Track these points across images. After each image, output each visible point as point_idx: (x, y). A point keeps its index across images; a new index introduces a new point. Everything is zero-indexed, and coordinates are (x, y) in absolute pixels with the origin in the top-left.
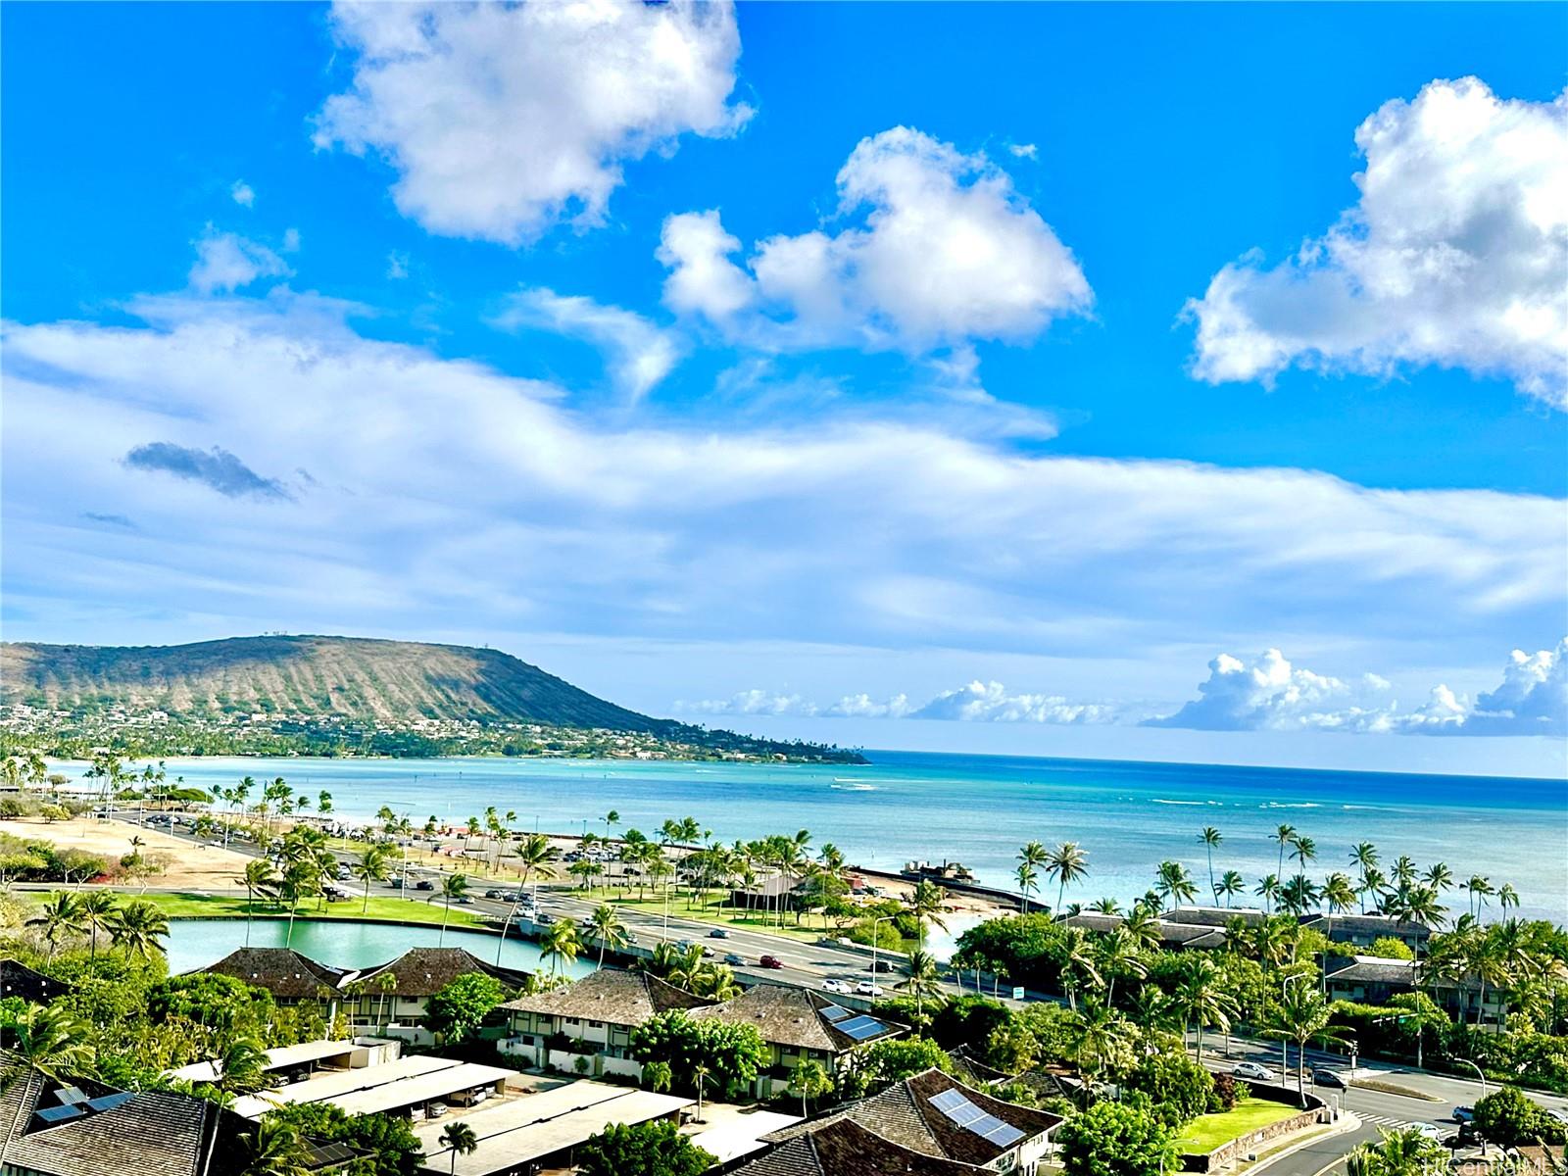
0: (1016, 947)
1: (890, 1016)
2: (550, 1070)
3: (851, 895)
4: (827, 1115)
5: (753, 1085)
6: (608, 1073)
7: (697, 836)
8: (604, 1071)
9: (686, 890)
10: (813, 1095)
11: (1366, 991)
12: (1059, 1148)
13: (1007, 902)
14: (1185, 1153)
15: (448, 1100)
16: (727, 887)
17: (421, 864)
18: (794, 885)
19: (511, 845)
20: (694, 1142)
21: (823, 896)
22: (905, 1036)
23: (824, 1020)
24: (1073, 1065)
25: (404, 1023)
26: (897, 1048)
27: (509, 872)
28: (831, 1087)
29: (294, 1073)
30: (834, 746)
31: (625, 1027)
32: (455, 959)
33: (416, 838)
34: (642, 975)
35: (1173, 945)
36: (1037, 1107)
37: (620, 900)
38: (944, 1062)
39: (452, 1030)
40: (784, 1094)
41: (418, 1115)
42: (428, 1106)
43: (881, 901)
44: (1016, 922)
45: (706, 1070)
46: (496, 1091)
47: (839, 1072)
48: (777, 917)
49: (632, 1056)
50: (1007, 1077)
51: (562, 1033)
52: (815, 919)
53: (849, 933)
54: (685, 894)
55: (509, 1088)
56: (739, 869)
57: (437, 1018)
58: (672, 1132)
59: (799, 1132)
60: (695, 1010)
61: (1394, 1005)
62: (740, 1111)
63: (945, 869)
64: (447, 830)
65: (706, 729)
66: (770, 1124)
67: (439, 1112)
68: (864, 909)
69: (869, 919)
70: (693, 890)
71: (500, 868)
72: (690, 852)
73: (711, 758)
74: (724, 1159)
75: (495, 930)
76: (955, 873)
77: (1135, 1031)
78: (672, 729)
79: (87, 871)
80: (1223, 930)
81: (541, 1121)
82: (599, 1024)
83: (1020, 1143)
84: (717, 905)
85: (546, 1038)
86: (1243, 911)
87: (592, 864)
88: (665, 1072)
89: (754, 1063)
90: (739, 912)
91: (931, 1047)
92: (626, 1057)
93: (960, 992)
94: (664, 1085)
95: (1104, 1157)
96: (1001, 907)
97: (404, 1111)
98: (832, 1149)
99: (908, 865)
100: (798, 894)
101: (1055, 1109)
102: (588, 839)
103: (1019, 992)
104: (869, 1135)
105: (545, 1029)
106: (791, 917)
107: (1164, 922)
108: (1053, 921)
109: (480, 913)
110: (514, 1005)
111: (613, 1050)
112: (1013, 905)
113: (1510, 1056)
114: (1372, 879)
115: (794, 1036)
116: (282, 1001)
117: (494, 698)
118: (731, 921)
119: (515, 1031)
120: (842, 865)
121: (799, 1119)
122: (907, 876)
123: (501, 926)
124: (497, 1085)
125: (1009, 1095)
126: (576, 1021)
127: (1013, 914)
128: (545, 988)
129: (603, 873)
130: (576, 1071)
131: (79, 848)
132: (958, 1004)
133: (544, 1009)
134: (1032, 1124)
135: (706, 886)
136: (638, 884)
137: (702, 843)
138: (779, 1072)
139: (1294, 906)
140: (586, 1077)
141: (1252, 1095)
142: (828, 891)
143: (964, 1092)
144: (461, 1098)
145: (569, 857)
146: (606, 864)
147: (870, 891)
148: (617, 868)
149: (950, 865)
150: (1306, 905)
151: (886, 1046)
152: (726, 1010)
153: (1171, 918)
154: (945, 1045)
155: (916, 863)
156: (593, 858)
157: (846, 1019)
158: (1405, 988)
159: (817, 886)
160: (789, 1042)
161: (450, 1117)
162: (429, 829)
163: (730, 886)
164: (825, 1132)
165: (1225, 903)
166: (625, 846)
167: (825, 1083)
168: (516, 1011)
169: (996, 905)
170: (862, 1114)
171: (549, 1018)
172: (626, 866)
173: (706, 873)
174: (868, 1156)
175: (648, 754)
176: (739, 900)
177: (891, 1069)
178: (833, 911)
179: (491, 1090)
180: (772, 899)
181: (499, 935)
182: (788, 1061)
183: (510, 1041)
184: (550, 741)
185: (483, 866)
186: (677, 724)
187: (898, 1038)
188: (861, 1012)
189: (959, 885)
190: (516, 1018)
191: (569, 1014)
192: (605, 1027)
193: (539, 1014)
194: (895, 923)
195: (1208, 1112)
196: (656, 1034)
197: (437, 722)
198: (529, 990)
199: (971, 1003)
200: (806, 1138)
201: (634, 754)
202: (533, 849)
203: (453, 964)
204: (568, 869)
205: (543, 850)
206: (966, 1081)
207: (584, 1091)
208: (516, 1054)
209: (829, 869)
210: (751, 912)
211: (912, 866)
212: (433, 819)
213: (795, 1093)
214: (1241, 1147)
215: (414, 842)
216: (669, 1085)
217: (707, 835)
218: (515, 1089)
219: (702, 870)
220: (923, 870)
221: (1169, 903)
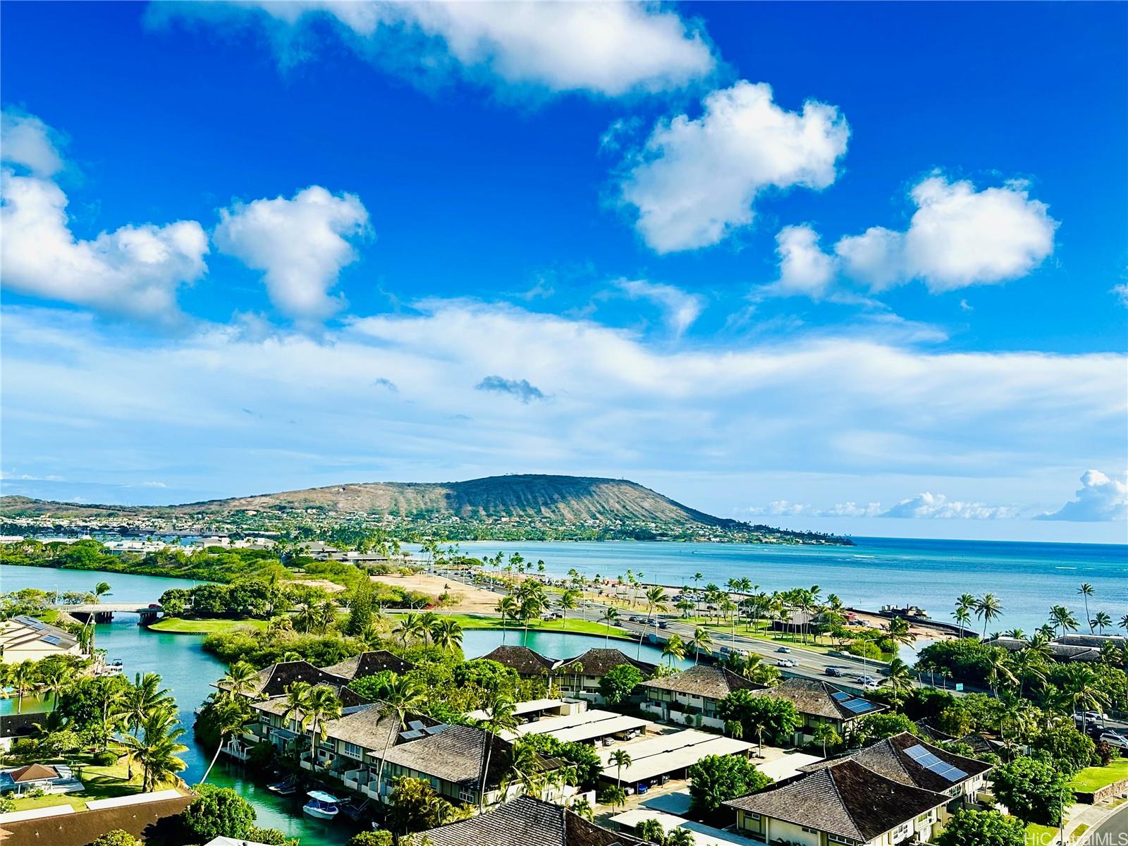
0: (957, 659)
1: (876, 699)
2: (671, 722)
3: (848, 625)
4: (839, 757)
5: (792, 737)
6: (705, 725)
7: (750, 588)
8: (702, 725)
9: (745, 619)
10: (830, 745)
12: (990, 784)
13: (950, 631)
14: (1077, 791)
15: (615, 736)
16: (770, 618)
17: (593, 601)
18: (811, 618)
19: (642, 592)
20: (758, 769)
21: (830, 625)
22: (886, 712)
23: (835, 700)
24: (998, 733)
25: (588, 691)
26: (882, 719)
27: (641, 606)
28: (840, 740)
29: (531, 716)
30: (832, 534)
31: (713, 699)
32: (614, 655)
33: (590, 586)
34: (721, 669)
35: (1063, 658)
36: (975, 758)
37: (705, 625)
38: (912, 728)
39: (614, 696)
40: (811, 743)
41: (598, 744)
42: (602, 738)
43: (868, 629)
44: (956, 643)
45: (763, 727)
46: (641, 733)
47: (845, 732)
48: (801, 637)
49: (718, 716)
50: (954, 739)
51: (677, 701)
52: (826, 639)
53: (847, 648)
54: (744, 622)
55: (648, 731)
56: (776, 608)
57: (606, 689)
58: (744, 762)
59: (821, 766)
60: (754, 691)
62: (784, 752)
63: (908, 610)
64: (606, 582)
65: (751, 524)
66: (803, 761)
67: (610, 743)
68: (857, 634)
69: (860, 640)
70: (749, 620)
71: (636, 604)
72: (746, 598)
73: (756, 542)
74: (776, 780)
75: (636, 640)
76: (915, 612)
77: (1039, 712)
78: (731, 524)
79: (422, 603)
80: (1098, 649)
81: (667, 751)
82: (698, 697)
83: (967, 777)
84: (762, 629)
85: (667, 703)
86: (1111, 637)
87: (689, 603)
88: (740, 731)
89: (792, 724)
90: (779, 634)
91: (904, 718)
92: (715, 717)
93: (923, 686)
94: (739, 735)
95: (1022, 791)
96: (946, 634)
97: (591, 741)
98: (843, 778)
99: (883, 607)
100: (814, 624)
101: (987, 759)
102: (685, 589)
103: (960, 686)
104: (866, 770)
105: (667, 698)
106: (810, 637)
107: (1056, 644)
108: (981, 643)
109: (626, 630)
110: (648, 683)
111: (707, 713)
112: (954, 632)
115: (816, 709)
116: (524, 676)
117: (628, 507)
118: (773, 639)
119: (650, 698)
120: (841, 607)
121: (822, 759)
122: (883, 614)
123: (639, 637)
124: (642, 729)
125: (956, 750)
126: (684, 694)
127: (954, 638)
128: (666, 674)
129: (695, 609)
130: (685, 723)
131: (418, 590)
132: (920, 693)
133: (665, 687)
134: (972, 769)
135: (757, 618)
136: (716, 616)
137: (754, 593)
138: (807, 730)
140: (692, 727)
141: (1122, 756)
142: (833, 623)
143: (926, 747)
144: (622, 735)
145: (674, 599)
146: (696, 603)
147: (860, 623)
148: (703, 606)
149: (911, 608)
151: (875, 717)
152: (773, 692)
153: (1061, 641)
154: (912, 718)
155: (889, 606)
156: (689, 599)
157: (848, 700)
159: (825, 620)
160: (813, 713)
161: (616, 746)
162: (596, 581)
163: (771, 618)
164: (838, 767)
165: (1099, 632)
166: (707, 593)
167: (835, 737)
168: (650, 687)
169: (943, 632)
170: (860, 757)
171: (669, 692)
172: (708, 605)
173: (757, 610)
174: (866, 782)
175: (718, 539)
176: (777, 627)
177: (878, 730)
178: (836, 635)
179: (638, 732)
180: (798, 626)
181: (638, 643)
182: (813, 724)
183: (648, 704)
184: (660, 532)
185: (627, 603)
186: (734, 521)
187: (882, 712)
188: (856, 697)
189: (918, 619)
190: (650, 691)
191: (680, 690)
192: (701, 699)
193: (662, 689)
194: (877, 643)
195: (1092, 765)
196: (732, 704)
197: (598, 521)
198: (657, 675)
199: (928, 693)
200: (827, 770)
201: (709, 539)
202: (655, 594)
203: (613, 658)
204: (675, 606)
205: (660, 596)
206: (927, 740)
207: (691, 735)
208: (651, 711)
209: (833, 609)
210: (785, 634)
211: (886, 608)
212: (598, 576)
213: (819, 743)
214: (1116, 789)
215: (589, 589)
216: (741, 735)
217: (756, 588)
218: (651, 732)
219: (754, 608)
220: (894, 610)
221: (1060, 632)
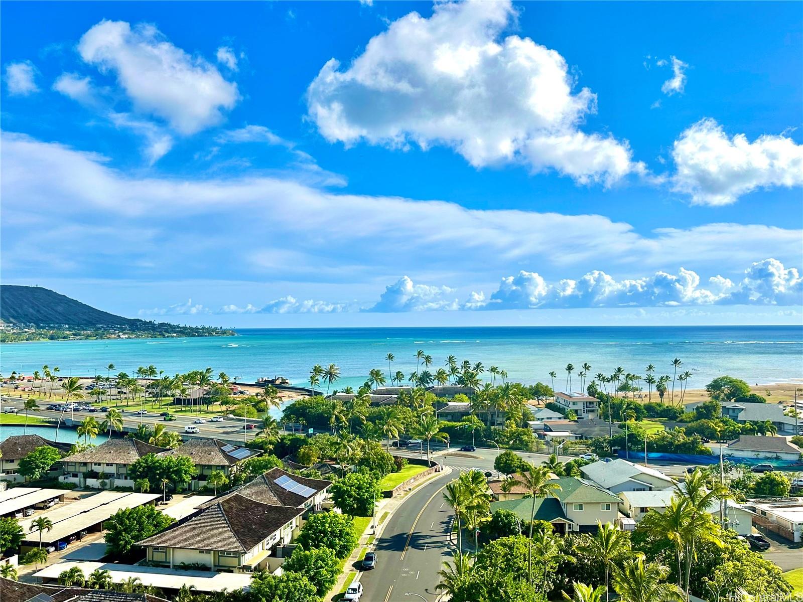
0: (310, 411)
1: (254, 447)
2: (87, 488)
3: (232, 395)
4: (227, 494)
5: (190, 485)
6: (117, 486)
7: (157, 374)
8: (115, 486)
9: (151, 399)
10: (219, 486)
11: (452, 416)
12: (331, 495)
13: (304, 392)
14: (383, 491)
15: (34, 507)
16: (172, 396)
17: (9, 396)
18: (205, 393)
19: (58, 384)
20: (164, 513)
21: (220, 397)
22: (261, 455)
23: (223, 452)
24: (335, 459)
25: (8, 473)
26: (258, 460)
27: (57, 397)
28: (227, 481)
30: (221, 328)
31: (125, 465)
32: (33, 440)
33: (5, 383)
34: (132, 440)
35: (375, 404)
36: (321, 479)
37: (117, 406)
38: (279, 464)
39: (33, 474)
40: (205, 487)
41: (19, 516)
42: (24, 511)
43: (247, 397)
44: (309, 401)
45: (167, 480)
46: (60, 500)
47: (231, 474)
48: (197, 408)
49: (129, 478)
50: (307, 468)
51: (92, 471)
52: (216, 407)
53: (233, 412)
54: (150, 401)
55: (67, 498)
56: (177, 387)
57: (26, 468)
58: (152, 510)
59: (213, 503)
60: (159, 454)
61: (463, 421)
62: (184, 497)
63: (276, 380)
64: (22, 378)
65: (156, 323)
66: (199, 501)
67: (30, 513)
68: (239, 401)
69: (242, 405)
70: (154, 399)
71: (52, 395)
72: (152, 382)
73: (159, 336)
74: (178, 519)
75: (53, 425)
76: (281, 381)
77: (362, 442)
78: (138, 323)
80: (396, 396)
81: (85, 512)
82: (112, 465)
83: (314, 494)
84: (167, 405)
85: (84, 473)
86: (403, 387)
87: (101, 390)
88: (147, 484)
89: (190, 474)
90: (179, 407)
91: (274, 458)
92: (126, 478)
93: (286, 433)
94: (146, 489)
95: (350, 496)
96: (302, 395)
97: (12, 514)
98: (231, 508)
99: (258, 380)
100: (208, 397)
101: (329, 478)
102: (98, 378)
103: (311, 430)
104: (247, 500)
105: (84, 469)
106: (204, 407)
107: (372, 395)
108: (325, 399)
109: (43, 417)
110: (66, 459)
111: (119, 476)
112: (307, 393)
113: (507, 438)
114: (454, 370)
115: (209, 461)
117: (42, 312)
118: (175, 412)
119: (67, 472)
120: (229, 382)
121: (213, 497)
122: (258, 385)
123: (56, 423)
124: (60, 498)
125: (308, 475)
126: (99, 464)
127: (307, 397)
128: (82, 450)
129: (107, 394)
130: (100, 487)
132: (285, 438)
133: (82, 460)
134: (318, 486)
135: (161, 396)
136: (125, 398)
137: (159, 377)
138: (202, 477)
139: (423, 384)
140: (106, 490)
141: (409, 463)
142: (222, 394)
143: (289, 476)
144: (42, 505)
145: (88, 388)
146: (109, 390)
147: (241, 393)
148: (114, 391)
149: (278, 378)
150: (428, 383)
151: (253, 460)
152: (175, 452)
153: (374, 393)
154: (279, 457)
155: (262, 379)
156: (101, 387)
157: (233, 450)
158: (468, 414)
159: (216, 392)
160: (207, 464)
161: (36, 515)
162: (12, 378)
163: (173, 395)
164: (227, 501)
165: (396, 385)
166: (117, 380)
167: (225, 480)
168: (68, 462)
169: (300, 394)
170: (243, 491)
171: (85, 464)
172: (119, 390)
173: (161, 391)
174: (247, 509)
175: (126, 336)
176: (178, 402)
177: (255, 470)
178: (224, 403)
179: (57, 500)
180: (195, 400)
181: (56, 427)
182: (206, 472)
183: (66, 476)
184: (73, 332)
185: (43, 395)
186: (141, 321)
187: (258, 456)
188: (240, 447)
189: (283, 386)
190: (68, 465)
191: (96, 461)
192: (114, 466)
193: (79, 463)
194: (254, 406)
195: (392, 472)
196: (141, 466)
197: (11, 325)
198: (74, 452)
199: (291, 437)
200: (218, 505)
201: (119, 336)
202: (71, 385)
203: (31, 443)
204: (88, 393)
205: (77, 385)
206: (290, 471)
207: (105, 496)
208: (69, 482)
209: (222, 384)
210: (185, 407)
211: (261, 380)
212: (14, 373)
213: (211, 486)
214: (405, 485)
215: (4, 385)
216: (148, 489)
217: (161, 373)
218: (69, 498)
219: (159, 389)
220: (265, 381)
221: (375, 386)
